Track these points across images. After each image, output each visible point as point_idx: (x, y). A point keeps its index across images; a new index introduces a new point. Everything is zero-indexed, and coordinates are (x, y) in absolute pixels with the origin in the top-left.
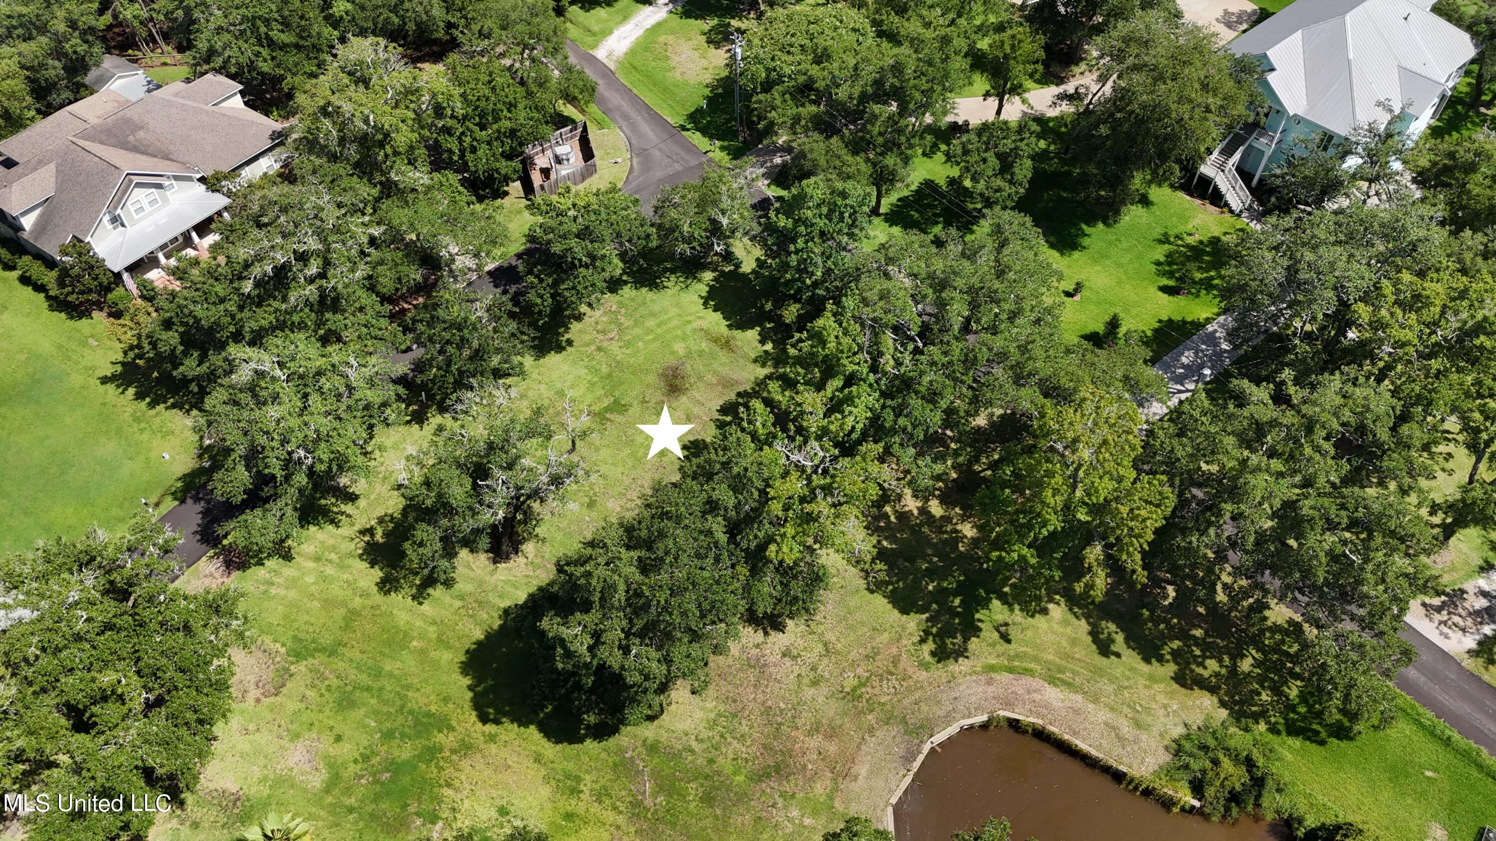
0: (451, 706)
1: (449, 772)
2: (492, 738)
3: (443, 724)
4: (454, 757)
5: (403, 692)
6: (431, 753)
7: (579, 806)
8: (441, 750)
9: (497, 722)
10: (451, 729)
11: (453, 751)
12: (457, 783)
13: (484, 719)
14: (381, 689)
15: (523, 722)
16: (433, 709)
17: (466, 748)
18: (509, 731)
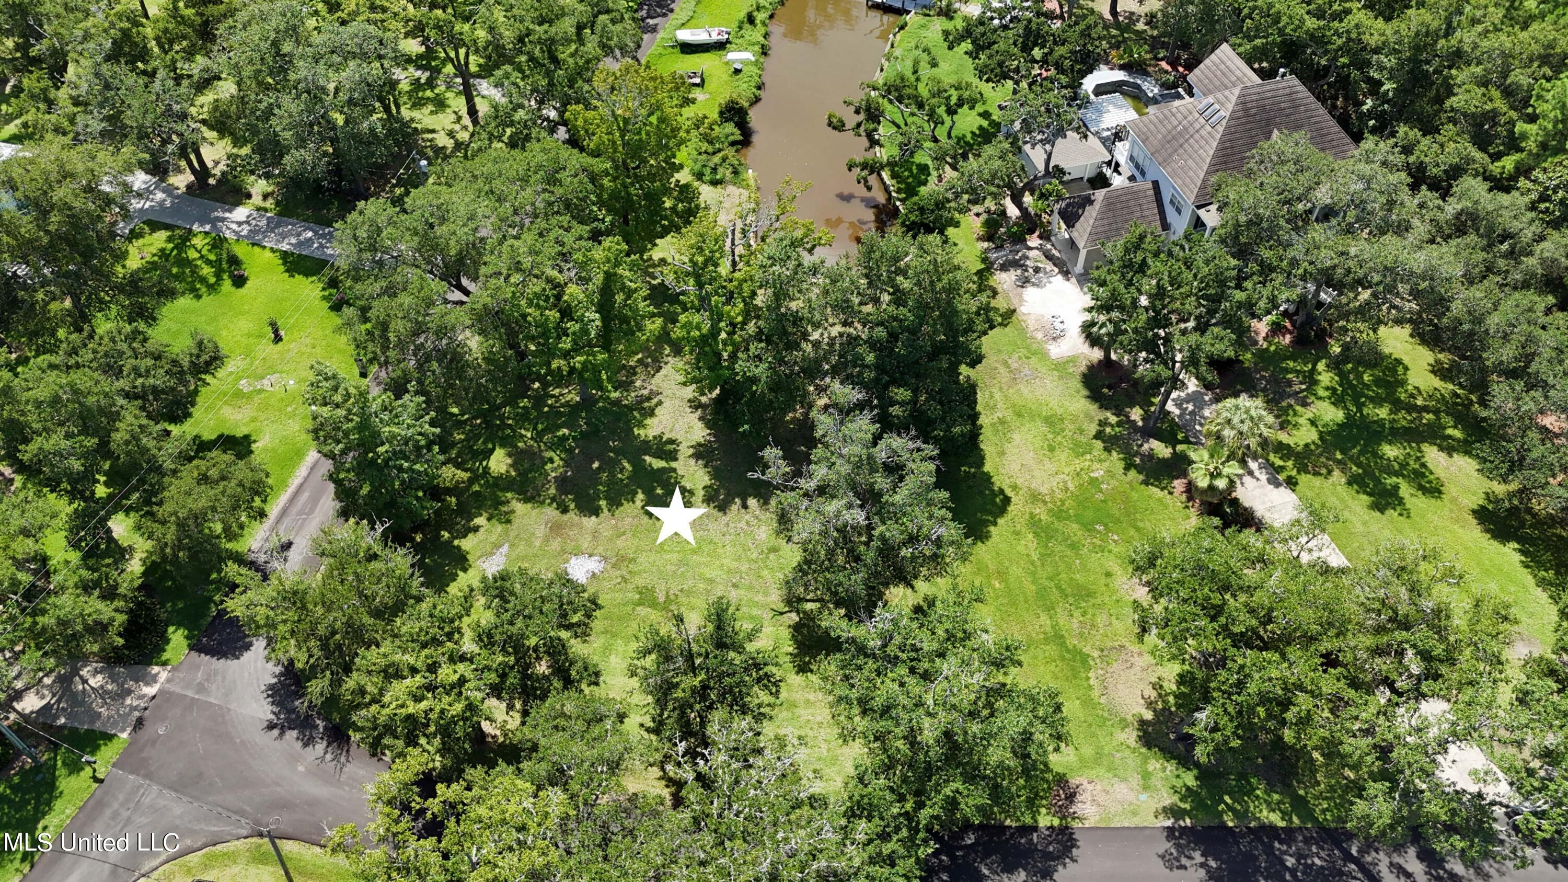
0: (1018, 527)
1: (1059, 495)
2: (1015, 487)
3: (1034, 523)
4: (1048, 499)
5: (1038, 563)
6: (1059, 514)
7: (1009, 415)
8: (1050, 511)
9: (1002, 491)
10: (1032, 516)
11: (1045, 502)
12: (1061, 485)
13: (1007, 500)
14: (1051, 579)
15: (988, 478)
16: (1031, 536)
17: (1035, 497)
18: (1000, 481)
